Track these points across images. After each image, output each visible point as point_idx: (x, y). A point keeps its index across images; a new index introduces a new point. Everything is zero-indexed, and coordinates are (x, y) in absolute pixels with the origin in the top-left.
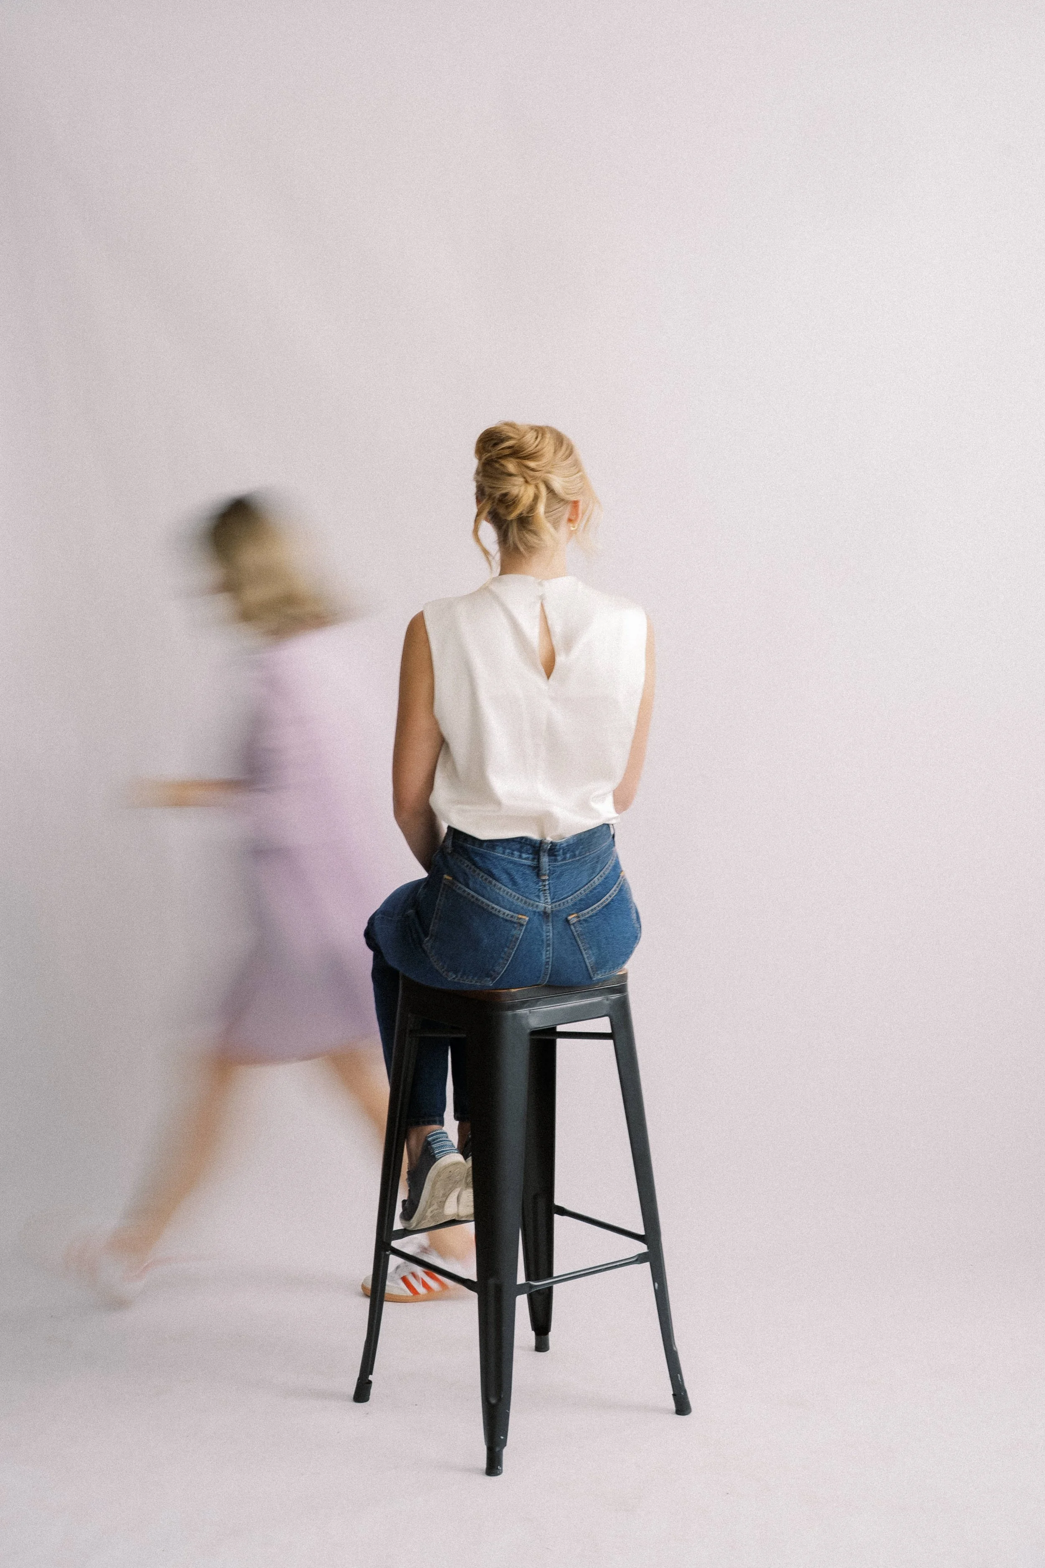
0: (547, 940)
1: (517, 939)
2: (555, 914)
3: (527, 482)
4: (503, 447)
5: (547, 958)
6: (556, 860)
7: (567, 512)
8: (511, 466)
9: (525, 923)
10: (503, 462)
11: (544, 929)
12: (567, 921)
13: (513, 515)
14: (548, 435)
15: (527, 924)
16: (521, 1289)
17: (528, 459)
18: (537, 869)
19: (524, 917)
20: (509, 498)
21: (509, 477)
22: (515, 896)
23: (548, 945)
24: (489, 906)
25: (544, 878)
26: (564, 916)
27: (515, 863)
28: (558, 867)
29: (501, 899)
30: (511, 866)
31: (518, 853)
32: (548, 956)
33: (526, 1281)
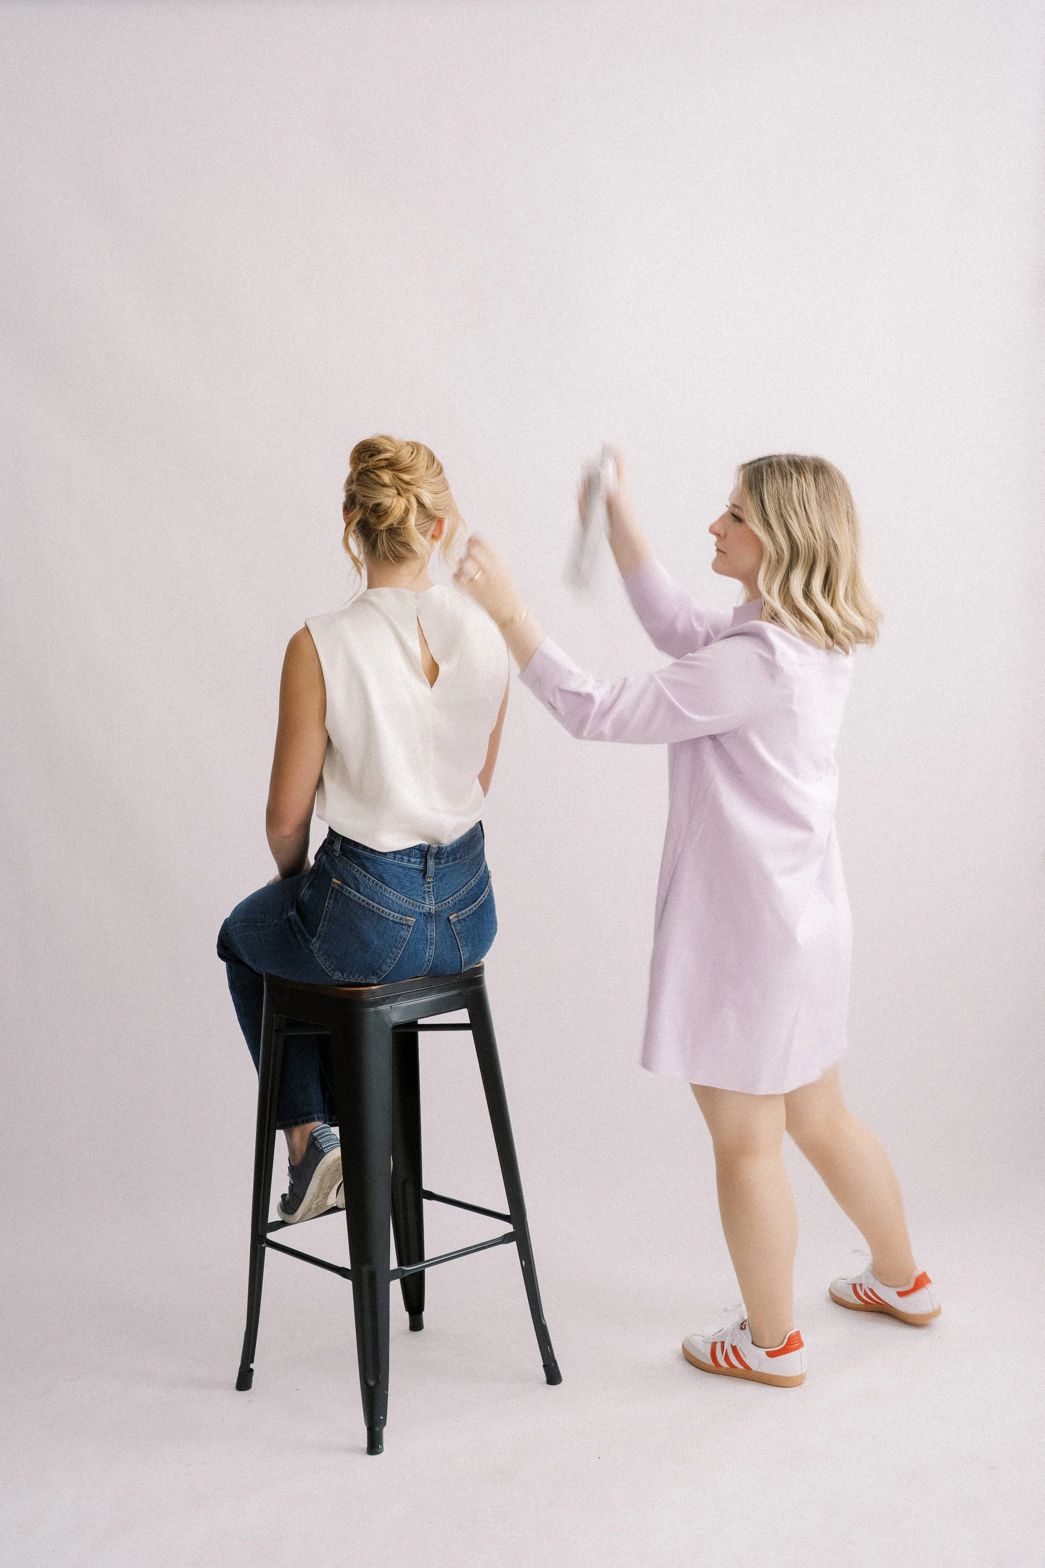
0: (431, 939)
1: (405, 939)
2: (438, 914)
3: (399, 494)
4: (380, 458)
5: (430, 956)
6: (440, 863)
7: (434, 525)
8: (386, 477)
9: (413, 925)
10: (378, 472)
11: (429, 929)
12: (449, 920)
13: (383, 527)
14: (423, 451)
15: (414, 925)
16: (394, 1275)
17: (404, 472)
18: (424, 872)
19: (412, 919)
20: (382, 508)
21: (383, 488)
22: (403, 899)
23: (432, 944)
24: (379, 909)
25: (429, 880)
26: (446, 915)
27: (404, 867)
28: (440, 869)
29: (390, 902)
30: (400, 870)
31: (408, 858)
32: (431, 954)
33: (398, 1266)
